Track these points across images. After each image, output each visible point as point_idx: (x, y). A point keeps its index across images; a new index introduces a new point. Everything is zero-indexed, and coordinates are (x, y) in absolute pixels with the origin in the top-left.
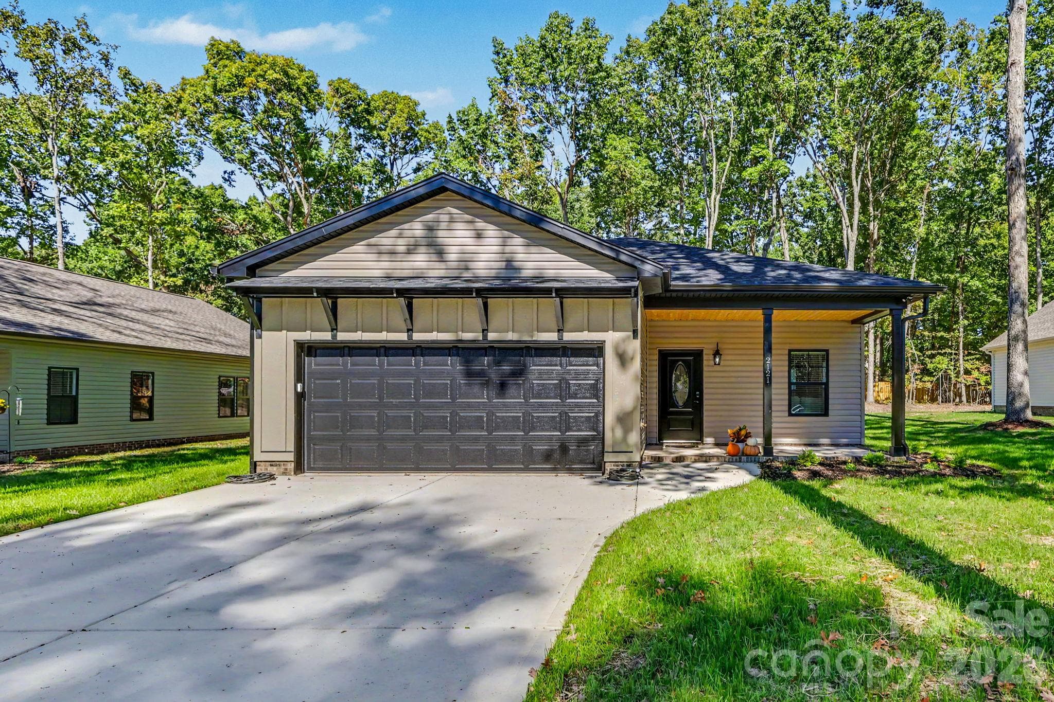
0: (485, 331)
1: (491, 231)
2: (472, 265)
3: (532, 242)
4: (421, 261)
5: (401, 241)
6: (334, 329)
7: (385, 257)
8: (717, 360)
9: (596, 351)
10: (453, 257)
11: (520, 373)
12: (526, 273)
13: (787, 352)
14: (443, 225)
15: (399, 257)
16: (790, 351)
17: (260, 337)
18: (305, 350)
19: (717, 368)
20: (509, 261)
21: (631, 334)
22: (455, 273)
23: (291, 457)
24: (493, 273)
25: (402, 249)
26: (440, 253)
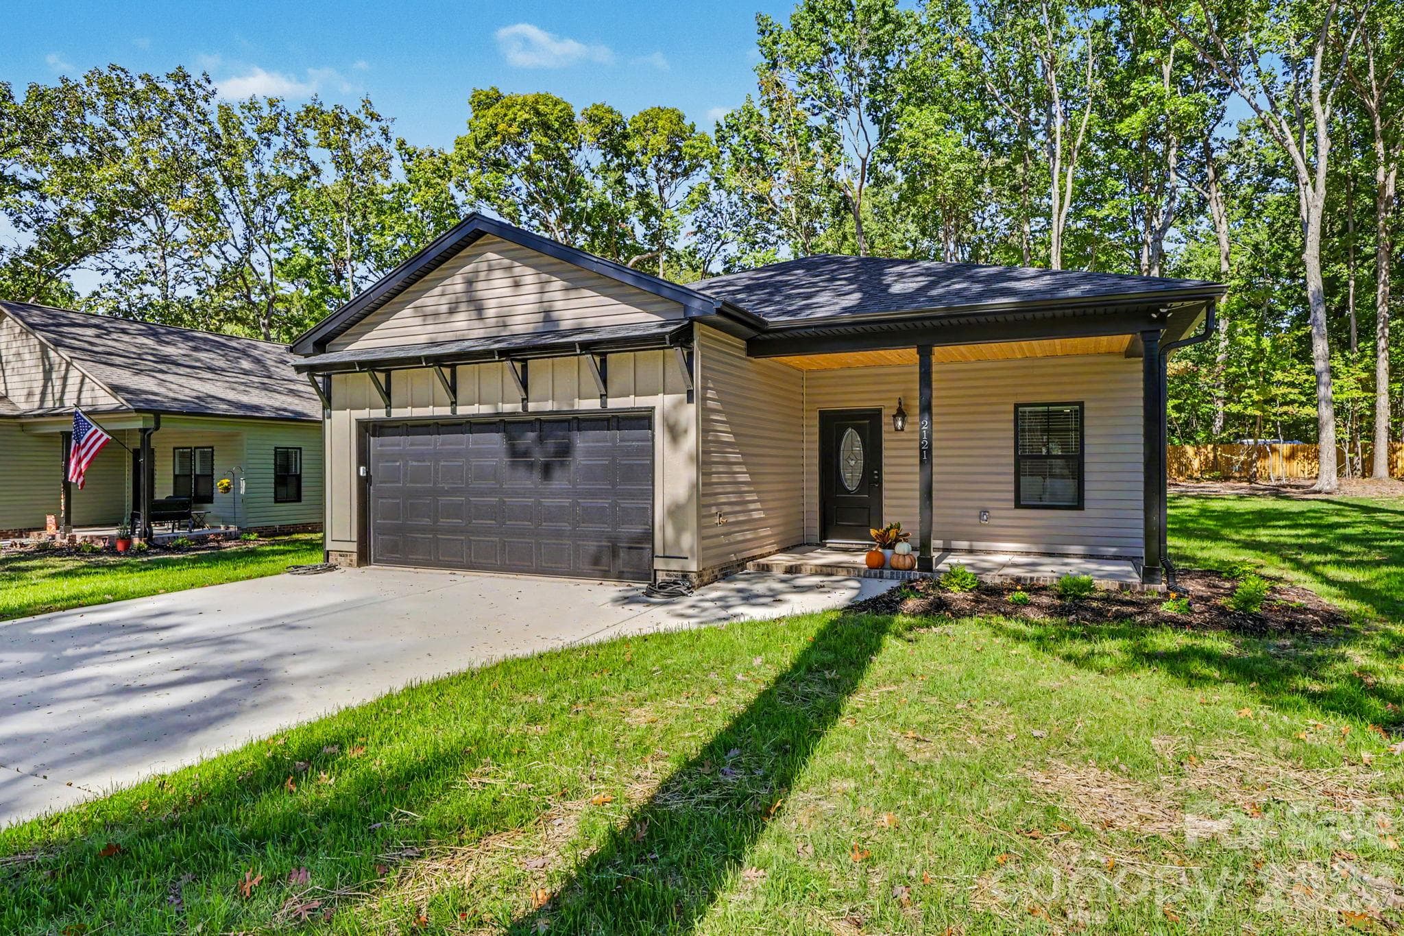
0: (525, 400)
1: (529, 277)
2: (510, 321)
3: (574, 285)
4: (462, 322)
5: (444, 300)
6: (388, 406)
7: (430, 320)
8: (900, 423)
9: (643, 420)
10: (490, 313)
11: (565, 451)
12: (565, 325)
13: (1012, 408)
14: (482, 275)
15: (443, 318)
16: (1017, 406)
17: (330, 417)
18: (367, 429)
19: (902, 435)
20: (547, 312)
21: (685, 396)
22: (493, 332)
23: (354, 547)
24: (530, 328)
25: (444, 308)
26: (478, 308)
